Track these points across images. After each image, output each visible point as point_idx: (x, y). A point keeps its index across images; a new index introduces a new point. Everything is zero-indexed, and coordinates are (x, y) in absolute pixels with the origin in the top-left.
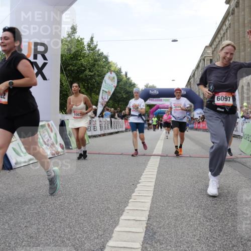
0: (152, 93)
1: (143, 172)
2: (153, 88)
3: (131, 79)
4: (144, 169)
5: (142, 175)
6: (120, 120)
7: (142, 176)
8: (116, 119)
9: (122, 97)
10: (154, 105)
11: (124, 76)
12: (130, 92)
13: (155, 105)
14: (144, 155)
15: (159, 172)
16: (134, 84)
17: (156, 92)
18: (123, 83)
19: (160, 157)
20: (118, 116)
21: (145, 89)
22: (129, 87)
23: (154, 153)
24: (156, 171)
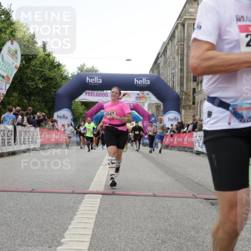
0: (91, 81)
1: (70, 224)
2: (93, 72)
3: (54, 55)
4: (72, 219)
5: (67, 229)
6: (33, 129)
7: (68, 232)
8: (24, 126)
9: (37, 87)
10: (94, 103)
11: (41, 50)
12: (51, 79)
13: (97, 102)
14: (72, 193)
15: (97, 224)
16: (59, 65)
17: (98, 81)
18: (38, 63)
19: (101, 196)
20: (29, 122)
21: (78, 75)
22: (50, 70)
23: (90, 190)
24: (93, 221)
